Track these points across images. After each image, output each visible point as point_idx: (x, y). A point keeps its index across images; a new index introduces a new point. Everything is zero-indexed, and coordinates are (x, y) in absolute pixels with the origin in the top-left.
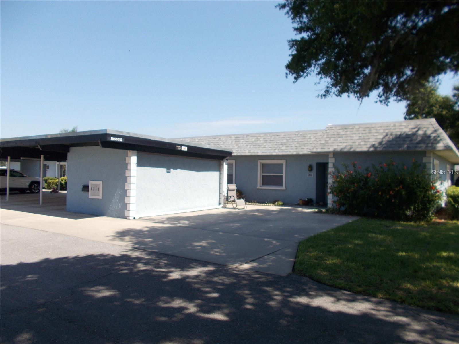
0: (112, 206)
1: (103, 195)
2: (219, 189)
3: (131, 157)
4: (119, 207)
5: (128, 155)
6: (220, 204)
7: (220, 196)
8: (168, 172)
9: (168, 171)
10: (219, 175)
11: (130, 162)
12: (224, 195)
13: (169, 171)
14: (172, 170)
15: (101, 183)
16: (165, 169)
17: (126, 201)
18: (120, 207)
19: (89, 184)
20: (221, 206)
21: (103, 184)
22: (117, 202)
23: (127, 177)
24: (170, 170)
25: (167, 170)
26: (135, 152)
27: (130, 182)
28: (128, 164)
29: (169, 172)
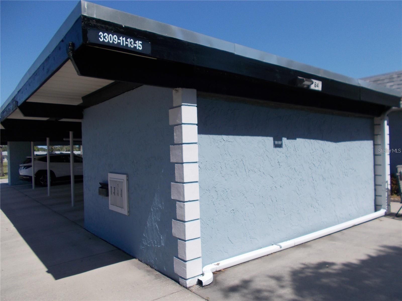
0: (146, 236)
1: (129, 207)
2: (373, 175)
3: (180, 106)
4: (160, 244)
5: (172, 101)
6: (377, 208)
7: (375, 190)
8: (276, 146)
9: (276, 142)
10: (372, 146)
11: (178, 122)
12: (388, 189)
13: (280, 143)
14: (284, 140)
15: (124, 177)
16: (270, 140)
17: (175, 232)
18: (163, 244)
19: (108, 179)
20: (382, 212)
21: (128, 180)
22: (156, 228)
23: (174, 164)
24: (281, 140)
25: (274, 140)
26: (193, 92)
27: (183, 178)
28: (175, 127)
29: (280, 146)
